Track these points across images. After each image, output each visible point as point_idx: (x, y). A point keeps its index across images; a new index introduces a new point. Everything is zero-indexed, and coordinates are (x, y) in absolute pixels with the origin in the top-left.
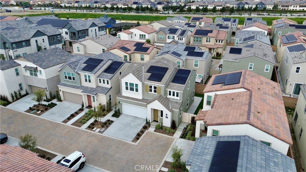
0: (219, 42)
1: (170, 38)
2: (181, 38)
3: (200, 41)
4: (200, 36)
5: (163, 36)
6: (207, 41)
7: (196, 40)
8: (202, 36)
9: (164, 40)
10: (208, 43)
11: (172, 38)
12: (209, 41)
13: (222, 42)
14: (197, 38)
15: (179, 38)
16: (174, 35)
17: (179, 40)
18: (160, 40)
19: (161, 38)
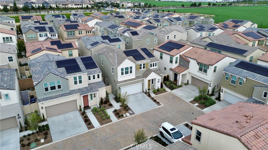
0: (89, 33)
1: (43, 36)
2: (53, 35)
3: (74, 34)
4: (73, 30)
5: (33, 36)
6: (79, 34)
7: (70, 35)
8: (75, 30)
9: (36, 39)
10: (81, 35)
11: (45, 36)
12: (81, 34)
13: (91, 33)
14: (71, 32)
15: (51, 35)
16: (46, 33)
17: (52, 36)
18: (31, 40)
19: (32, 38)
